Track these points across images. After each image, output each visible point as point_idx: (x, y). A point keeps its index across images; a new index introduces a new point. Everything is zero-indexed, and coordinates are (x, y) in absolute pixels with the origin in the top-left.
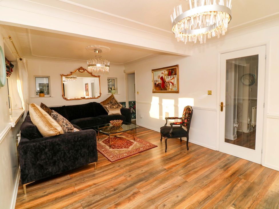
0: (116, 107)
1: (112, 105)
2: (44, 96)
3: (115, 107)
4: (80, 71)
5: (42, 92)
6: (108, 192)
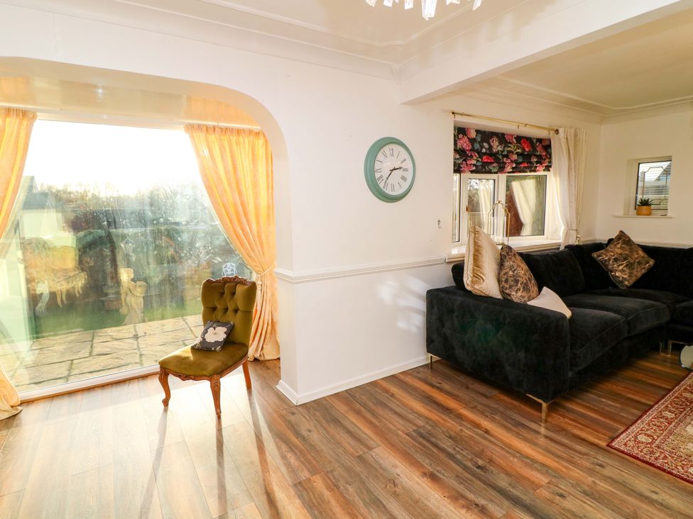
2: (650, 215)
5: (645, 203)
6: (469, 457)
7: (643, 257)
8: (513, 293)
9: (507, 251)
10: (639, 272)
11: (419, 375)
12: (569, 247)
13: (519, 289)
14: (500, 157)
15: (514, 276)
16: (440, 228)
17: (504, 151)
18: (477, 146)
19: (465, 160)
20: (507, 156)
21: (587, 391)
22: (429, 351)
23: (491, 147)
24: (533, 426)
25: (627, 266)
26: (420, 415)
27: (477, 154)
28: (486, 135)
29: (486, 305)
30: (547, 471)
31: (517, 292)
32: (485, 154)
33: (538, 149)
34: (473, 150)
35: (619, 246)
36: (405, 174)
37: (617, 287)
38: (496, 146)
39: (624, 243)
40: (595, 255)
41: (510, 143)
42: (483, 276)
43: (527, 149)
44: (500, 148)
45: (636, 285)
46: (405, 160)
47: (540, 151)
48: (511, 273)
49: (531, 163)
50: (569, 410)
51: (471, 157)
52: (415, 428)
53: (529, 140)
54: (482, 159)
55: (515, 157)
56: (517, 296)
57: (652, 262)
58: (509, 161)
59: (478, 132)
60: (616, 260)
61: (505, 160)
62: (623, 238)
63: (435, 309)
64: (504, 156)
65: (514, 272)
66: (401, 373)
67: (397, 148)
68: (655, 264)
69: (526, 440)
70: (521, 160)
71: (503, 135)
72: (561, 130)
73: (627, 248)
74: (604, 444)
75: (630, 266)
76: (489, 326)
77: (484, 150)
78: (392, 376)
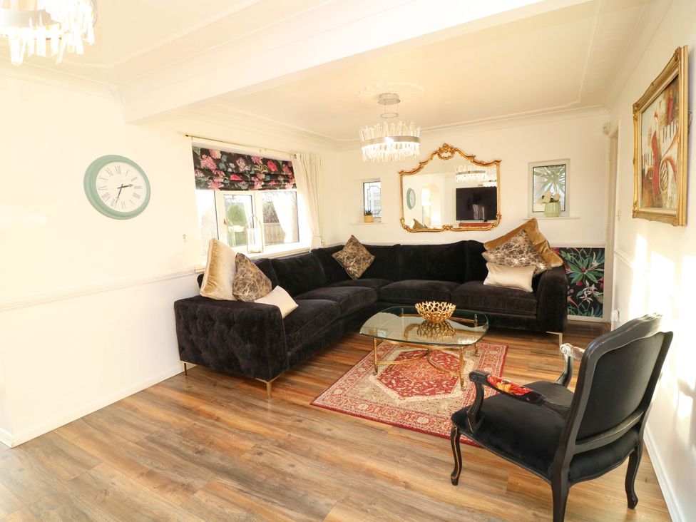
0: (522, 264)
1: (508, 256)
2: (371, 222)
3: (516, 261)
4: (444, 155)
5: (369, 213)
6: (193, 446)
7: (366, 255)
8: (241, 294)
9: (241, 259)
10: (365, 266)
11: (171, 384)
12: (314, 251)
13: (246, 290)
14: (249, 176)
15: (243, 279)
16: (185, 241)
17: (251, 171)
18: (222, 166)
19: (211, 178)
20: (255, 175)
21: (310, 365)
22: (182, 358)
23: (237, 167)
24: (261, 404)
25: (356, 262)
26: (158, 421)
27: (223, 173)
28: (232, 157)
29: (219, 308)
30: (256, 438)
31: (243, 293)
32: (232, 173)
33: (284, 170)
34: (218, 169)
35: (350, 247)
36: (138, 191)
37: (351, 279)
38: (243, 166)
39: (353, 245)
40: (334, 255)
41: (256, 164)
42: (215, 283)
43: (273, 170)
44: (247, 168)
45: (363, 276)
46: (136, 178)
47: (285, 171)
48: (241, 277)
49: (279, 181)
50: (292, 383)
51: (217, 175)
52: (148, 435)
53: (275, 162)
54: (229, 177)
55: (263, 176)
56: (246, 295)
57: (372, 258)
58: (257, 180)
59: (223, 153)
60: (348, 258)
61: (253, 179)
62: (353, 241)
63: (182, 318)
64: (251, 175)
65: (243, 276)
66: (152, 386)
67: (124, 167)
68: (375, 259)
69: (250, 417)
70: (268, 179)
71: (249, 157)
72: (298, 155)
73: (355, 248)
74: (307, 404)
75: (358, 262)
76: (223, 326)
77: (230, 170)
78: (143, 391)
